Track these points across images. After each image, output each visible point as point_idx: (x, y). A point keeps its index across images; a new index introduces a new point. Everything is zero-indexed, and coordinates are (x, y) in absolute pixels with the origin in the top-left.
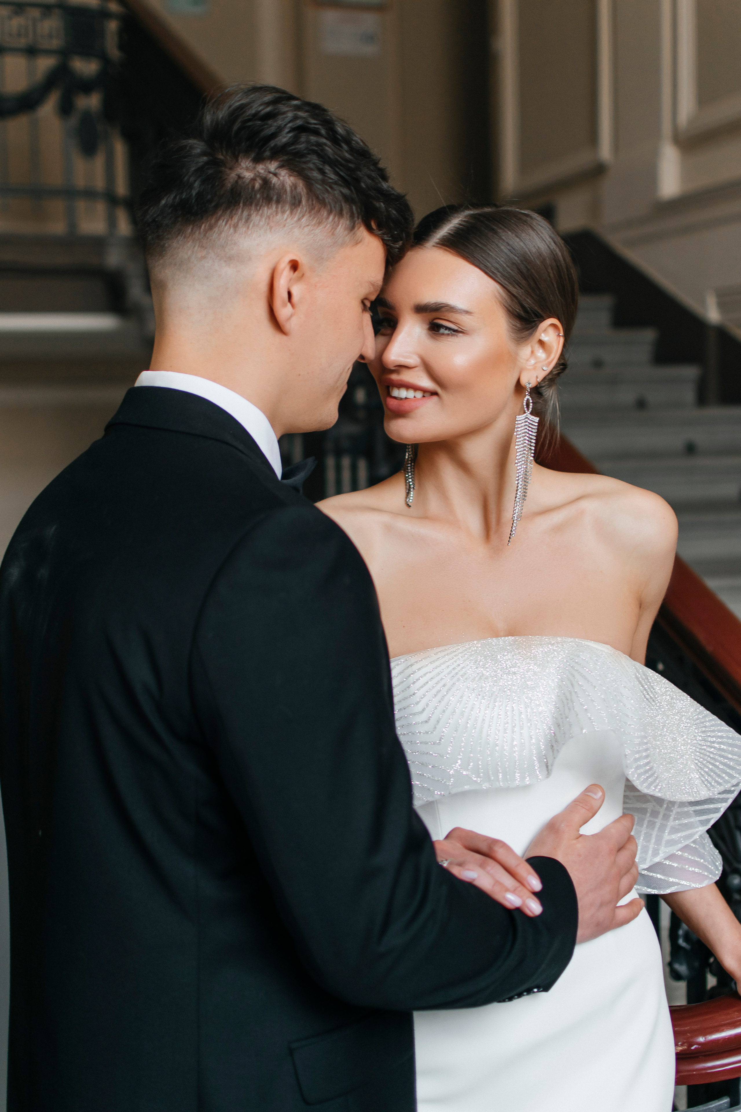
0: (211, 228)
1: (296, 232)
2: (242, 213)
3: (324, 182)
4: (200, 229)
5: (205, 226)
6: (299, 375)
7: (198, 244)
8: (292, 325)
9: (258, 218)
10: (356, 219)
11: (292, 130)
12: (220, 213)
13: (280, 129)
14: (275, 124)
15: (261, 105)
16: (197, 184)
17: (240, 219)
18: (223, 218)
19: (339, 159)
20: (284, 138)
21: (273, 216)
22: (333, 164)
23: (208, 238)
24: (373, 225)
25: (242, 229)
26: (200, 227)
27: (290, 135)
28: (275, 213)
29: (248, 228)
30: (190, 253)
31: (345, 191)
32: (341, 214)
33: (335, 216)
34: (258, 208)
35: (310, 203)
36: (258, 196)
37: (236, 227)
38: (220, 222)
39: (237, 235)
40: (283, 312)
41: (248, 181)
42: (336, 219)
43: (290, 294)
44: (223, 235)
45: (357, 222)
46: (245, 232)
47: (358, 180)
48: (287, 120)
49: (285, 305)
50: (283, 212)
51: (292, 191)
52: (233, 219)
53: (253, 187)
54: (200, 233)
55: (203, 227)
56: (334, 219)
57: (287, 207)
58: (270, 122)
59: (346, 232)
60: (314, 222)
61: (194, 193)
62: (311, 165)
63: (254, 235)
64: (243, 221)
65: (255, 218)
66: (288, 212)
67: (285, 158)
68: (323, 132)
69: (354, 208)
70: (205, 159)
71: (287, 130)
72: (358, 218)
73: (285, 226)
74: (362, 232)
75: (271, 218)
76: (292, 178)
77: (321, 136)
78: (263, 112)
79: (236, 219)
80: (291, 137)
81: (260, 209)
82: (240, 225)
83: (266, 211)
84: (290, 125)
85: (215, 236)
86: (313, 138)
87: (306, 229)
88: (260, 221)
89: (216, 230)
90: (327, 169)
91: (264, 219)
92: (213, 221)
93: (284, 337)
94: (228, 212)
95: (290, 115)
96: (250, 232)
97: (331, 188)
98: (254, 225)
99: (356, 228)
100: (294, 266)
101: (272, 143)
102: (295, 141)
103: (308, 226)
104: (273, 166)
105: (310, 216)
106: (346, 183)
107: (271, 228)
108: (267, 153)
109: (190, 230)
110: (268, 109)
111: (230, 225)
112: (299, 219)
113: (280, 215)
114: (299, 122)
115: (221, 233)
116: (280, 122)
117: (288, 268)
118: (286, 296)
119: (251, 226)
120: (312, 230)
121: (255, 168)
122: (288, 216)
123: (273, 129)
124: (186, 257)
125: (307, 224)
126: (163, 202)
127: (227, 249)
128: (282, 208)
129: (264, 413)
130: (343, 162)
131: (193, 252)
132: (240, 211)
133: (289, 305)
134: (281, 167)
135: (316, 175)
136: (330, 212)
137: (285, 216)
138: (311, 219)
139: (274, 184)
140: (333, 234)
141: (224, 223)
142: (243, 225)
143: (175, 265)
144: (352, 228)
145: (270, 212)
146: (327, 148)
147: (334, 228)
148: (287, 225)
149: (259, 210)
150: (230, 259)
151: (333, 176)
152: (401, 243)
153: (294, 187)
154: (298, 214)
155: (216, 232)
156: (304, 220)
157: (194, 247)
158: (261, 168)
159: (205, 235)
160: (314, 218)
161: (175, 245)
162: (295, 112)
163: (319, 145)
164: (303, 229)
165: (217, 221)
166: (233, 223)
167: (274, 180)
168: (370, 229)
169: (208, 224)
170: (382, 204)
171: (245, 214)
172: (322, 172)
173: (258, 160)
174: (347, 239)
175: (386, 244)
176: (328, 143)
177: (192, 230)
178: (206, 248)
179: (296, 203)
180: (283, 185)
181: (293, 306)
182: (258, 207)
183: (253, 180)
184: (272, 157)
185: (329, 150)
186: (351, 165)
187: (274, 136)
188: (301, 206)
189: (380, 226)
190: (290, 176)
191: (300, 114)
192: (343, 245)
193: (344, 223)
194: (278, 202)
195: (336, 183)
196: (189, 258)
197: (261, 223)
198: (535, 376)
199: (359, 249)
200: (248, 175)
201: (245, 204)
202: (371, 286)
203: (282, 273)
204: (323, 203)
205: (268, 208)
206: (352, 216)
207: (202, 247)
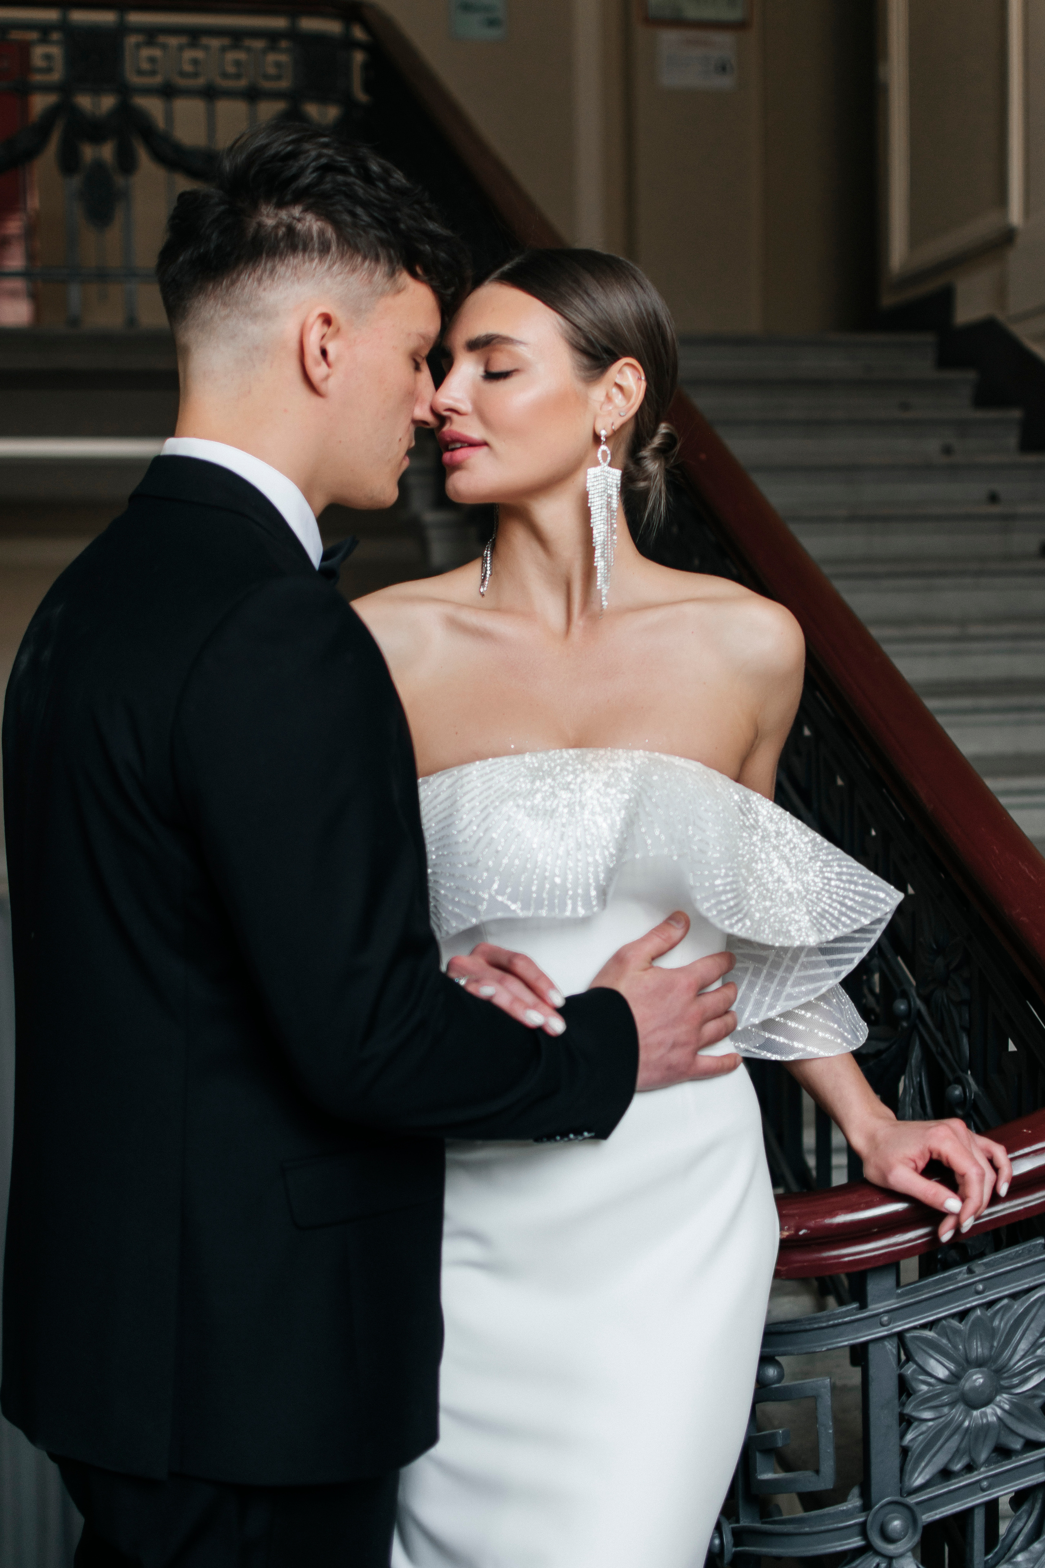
0: (233, 283)
1: (328, 281)
2: (266, 264)
3: (355, 225)
4: (222, 285)
5: (227, 282)
6: (340, 442)
7: (220, 302)
8: (331, 386)
9: (284, 268)
10: (395, 264)
11: (316, 169)
12: (241, 266)
13: (302, 170)
14: (297, 164)
15: (281, 145)
16: (214, 236)
17: (264, 271)
18: (245, 272)
19: (372, 199)
20: (308, 178)
21: (300, 266)
22: (365, 205)
23: (230, 295)
24: (419, 270)
25: (267, 282)
26: (222, 283)
27: (315, 175)
28: (302, 263)
29: (273, 281)
30: (212, 312)
31: (382, 234)
32: (377, 259)
33: (371, 261)
34: (283, 258)
35: (341, 249)
36: (282, 245)
37: (260, 280)
38: (242, 277)
39: (262, 288)
40: (318, 371)
41: (270, 229)
42: (373, 264)
43: (324, 353)
44: (246, 290)
45: (397, 267)
46: (270, 285)
47: (395, 222)
48: (309, 160)
49: (318, 364)
50: (312, 260)
51: (319, 237)
52: (256, 272)
53: (276, 235)
54: (221, 289)
55: (224, 283)
56: (370, 264)
57: (316, 254)
58: (291, 163)
59: (385, 279)
60: (348, 268)
61: (212, 246)
62: (339, 207)
63: (281, 288)
64: (268, 273)
65: (281, 269)
66: (316, 261)
67: (311, 201)
68: (352, 170)
69: (392, 252)
70: (222, 208)
71: (310, 170)
72: (398, 263)
73: (314, 276)
74: (405, 278)
75: (298, 268)
76: (319, 223)
77: (350, 174)
78: (283, 153)
79: (259, 272)
80: (314, 178)
81: (285, 258)
82: (264, 277)
83: (294, 261)
84: (314, 164)
85: (237, 292)
86: (340, 178)
87: (339, 278)
88: (285, 272)
89: (239, 284)
90: (359, 211)
91: (290, 270)
92: (235, 276)
93: (320, 400)
94: (251, 264)
95: (313, 153)
96: (275, 285)
97: (365, 231)
98: (279, 278)
99: (397, 274)
100: (327, 320)
101: (294, 186)
102: (320, 181)
103: (341, 274)
104: (297, 211)
105: (342, 263)
106: (381, 225)
107: (299, 279)
108: (289, 197)
109: (211, 287)
110: (289, 148)
111: (253, 279)
112: (330, 268)
113: (307, 264)
114: (323, 161)
115: (244, 288)
116: (302, 162)
117: (319, 322)
118: (317, 353)
119: (276, 278)
120: (346, 279)
121: (276, 215)
122: (317, 265)
123: (294, 170)
124: (209, 317)
125: (340, 272)
126: (181, 259)
127: (252, 306)
128: (309, 256)
129: (297, 484)
130: (376, 202)
131: (215, 311)
132: (263, 262)
133: (324, 364)
134: (305, 211)
135: (347, 218)
136: (365, 258)
137: (314, 264)
138: (343, 266)
139: (299, 230)
140: (370, 282)
141: (246, 278)
142: (268, 277)
143: (198, 326)
144: (392, 274)
145: (296, 261)
146: (357, 188)
147: (372, 273)
148: (316, 275)
149: (284, 260)
150: (255, 316)
151: (366, 218)
152: (452, 289)
153: (321, 233)
154: (328, 261)
155: (239, 287)
156: (335, 267)
157: (217, 304)
158: (284, 215)
159: (227, 291)
160: (346, 265)
161: (196, 304)
162: (319, 150)
163: (346, 184)
164: (335, 278)
165: (239, 275)
166: (256, 276)
167: (299, 226)
168: (414, 275)
169: (229, 280)
170: (427, 247)
171: (269, 265)
172: (354, 215)
173: (281, 205)
174: (388, 286)
175: (436, 291)
176: (358, 182)
177: (213, 287)
178: (229, 305)
179: (325, 249)
180: (310, 229)
181: (329, 365)
182: (282, 256)
183: (277, 227)
184: (295, 201)
185: (360, 189)
186: (388, 206)
187: (296, 177)
188: (330, 253)
189: (426, 270)
190: (317, 220)
191: (325, 151)
192: (383, 294)
193: (381, 270)
194: (304, 250)
195: (369, 226)
196: (212, 318)
197: (288, 274)
198: (611, 422)
199: (402, 298)
200: (270, 222)
201: (268, 255)
202: (421, 339)
203: (311, 328)
204: (356, 249)
205: (294, 258)
206: (390, 261)
207: (225, 304)
